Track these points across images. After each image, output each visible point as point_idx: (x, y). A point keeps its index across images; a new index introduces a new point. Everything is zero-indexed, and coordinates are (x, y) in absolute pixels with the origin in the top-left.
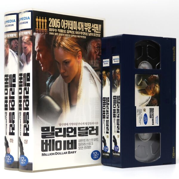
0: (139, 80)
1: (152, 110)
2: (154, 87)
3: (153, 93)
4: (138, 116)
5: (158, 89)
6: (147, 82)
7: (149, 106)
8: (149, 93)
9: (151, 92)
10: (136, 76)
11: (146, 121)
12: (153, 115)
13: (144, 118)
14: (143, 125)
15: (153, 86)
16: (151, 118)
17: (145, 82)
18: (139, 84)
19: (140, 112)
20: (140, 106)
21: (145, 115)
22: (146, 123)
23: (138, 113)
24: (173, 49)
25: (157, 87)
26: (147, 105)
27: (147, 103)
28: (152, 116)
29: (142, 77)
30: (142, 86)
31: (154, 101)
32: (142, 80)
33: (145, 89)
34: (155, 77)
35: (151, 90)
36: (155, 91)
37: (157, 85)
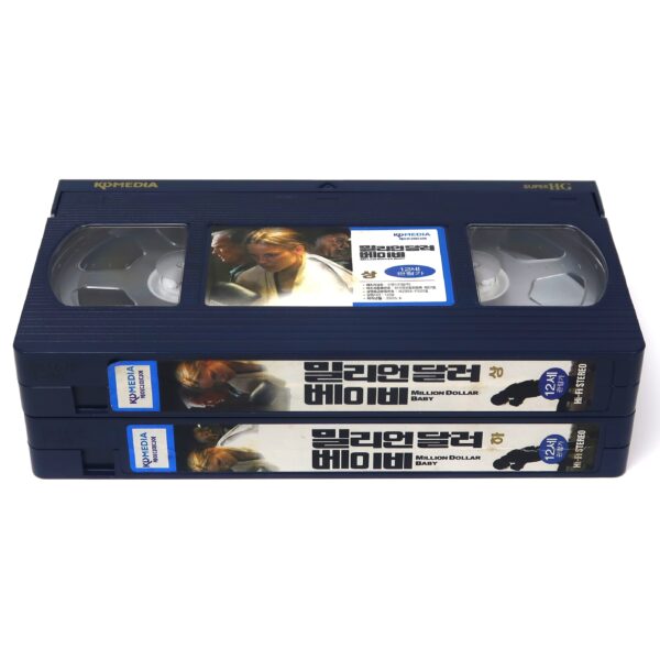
0: (234, 294)
1: (367, 252)
2: (268, 244)
3: (292, 249)
4: (397, 294)
5: (276, 234)
6: (244, 268)
8: (293, 260)
9: (287, 254)
12: (389, 248)
13: (406, 276)
14: (437, 280)
15: (260, 247)
17: (245, 275)
18: (250, 293)
19: (380, 288)
20: (351, 290)
21: (392, 272)
23: (383, 295)
24: (104, 187)
25: (264, 236)
26: (349, 266)
27: (338, 268)
28: (395, 252)
29: (221, 283)
30: (262, 283)
31: (328, 244)
32: (233, 281)
33: (276, 274)
35: (277, 255)
36: (282, 243)
37: (259, 235)
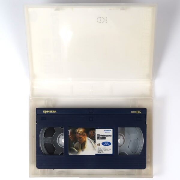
0: (74, 151)
1: (99, 137)
2: (80, 134)
3: (84, 136)
4: (104, 151)
5: (81, 130)
6: (75, 143)
7: (95, 140)
8: (84, 140)
9: (83, 137)
10: (70, 154)
11: (108, 143)
12: (103, 135)
13: (105, 145)
14: (111, 147)
15: (78, 135)
16: (105, 138)
17: (75, 145)
18: (76, 151)
19: (100, 149)
20: (95, 150)
21: (103, 144)
22: (110, 144)
23: (101, 151)
24: (45, 113)
25: (79, 131)
26: (95, 142)
27: (92, 141)
28: (104, 137)
29: (71, 148)
30: (79, 147)
31: (91, 134)
32: (74, 147)
33: (81, 144)
34: (70, 133)
35: (81, 138)
37: (78, 131)
